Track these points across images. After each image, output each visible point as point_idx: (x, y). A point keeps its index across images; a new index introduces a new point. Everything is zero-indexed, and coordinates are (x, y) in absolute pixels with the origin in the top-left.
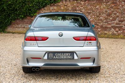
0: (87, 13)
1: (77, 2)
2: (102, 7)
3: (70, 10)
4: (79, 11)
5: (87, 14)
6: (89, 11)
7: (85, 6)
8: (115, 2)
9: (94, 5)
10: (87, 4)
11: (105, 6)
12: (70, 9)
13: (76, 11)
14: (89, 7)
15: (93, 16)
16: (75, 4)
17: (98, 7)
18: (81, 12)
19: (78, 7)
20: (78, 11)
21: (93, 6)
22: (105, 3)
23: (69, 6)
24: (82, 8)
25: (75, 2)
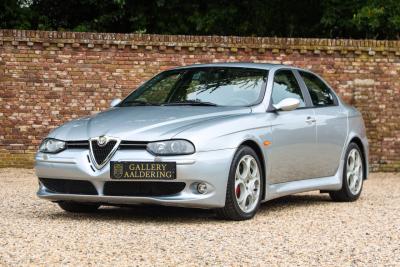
0: (82, 90)
1: (45, 52)
2: (133, 73)
3: (17, 80)
4: (52, 85)
5: (81, 94)
6: (88, 86)
7: (75, 69)
8: (173, 60)
9: (107, 67)
10: (81, 61)
11: (141, 71)
12: (14, 76)
13: (41, 82)
14: (89, 72)
15: (103, 102)
16: (35, 60)
17: (118, 72)
18: (57, 86)
19: (46, 69)
20: (46, 84)
21: (102, 68)
22: (143, 63)
23: (13, 67)
24: (65, 73)
25: (37, 52)
